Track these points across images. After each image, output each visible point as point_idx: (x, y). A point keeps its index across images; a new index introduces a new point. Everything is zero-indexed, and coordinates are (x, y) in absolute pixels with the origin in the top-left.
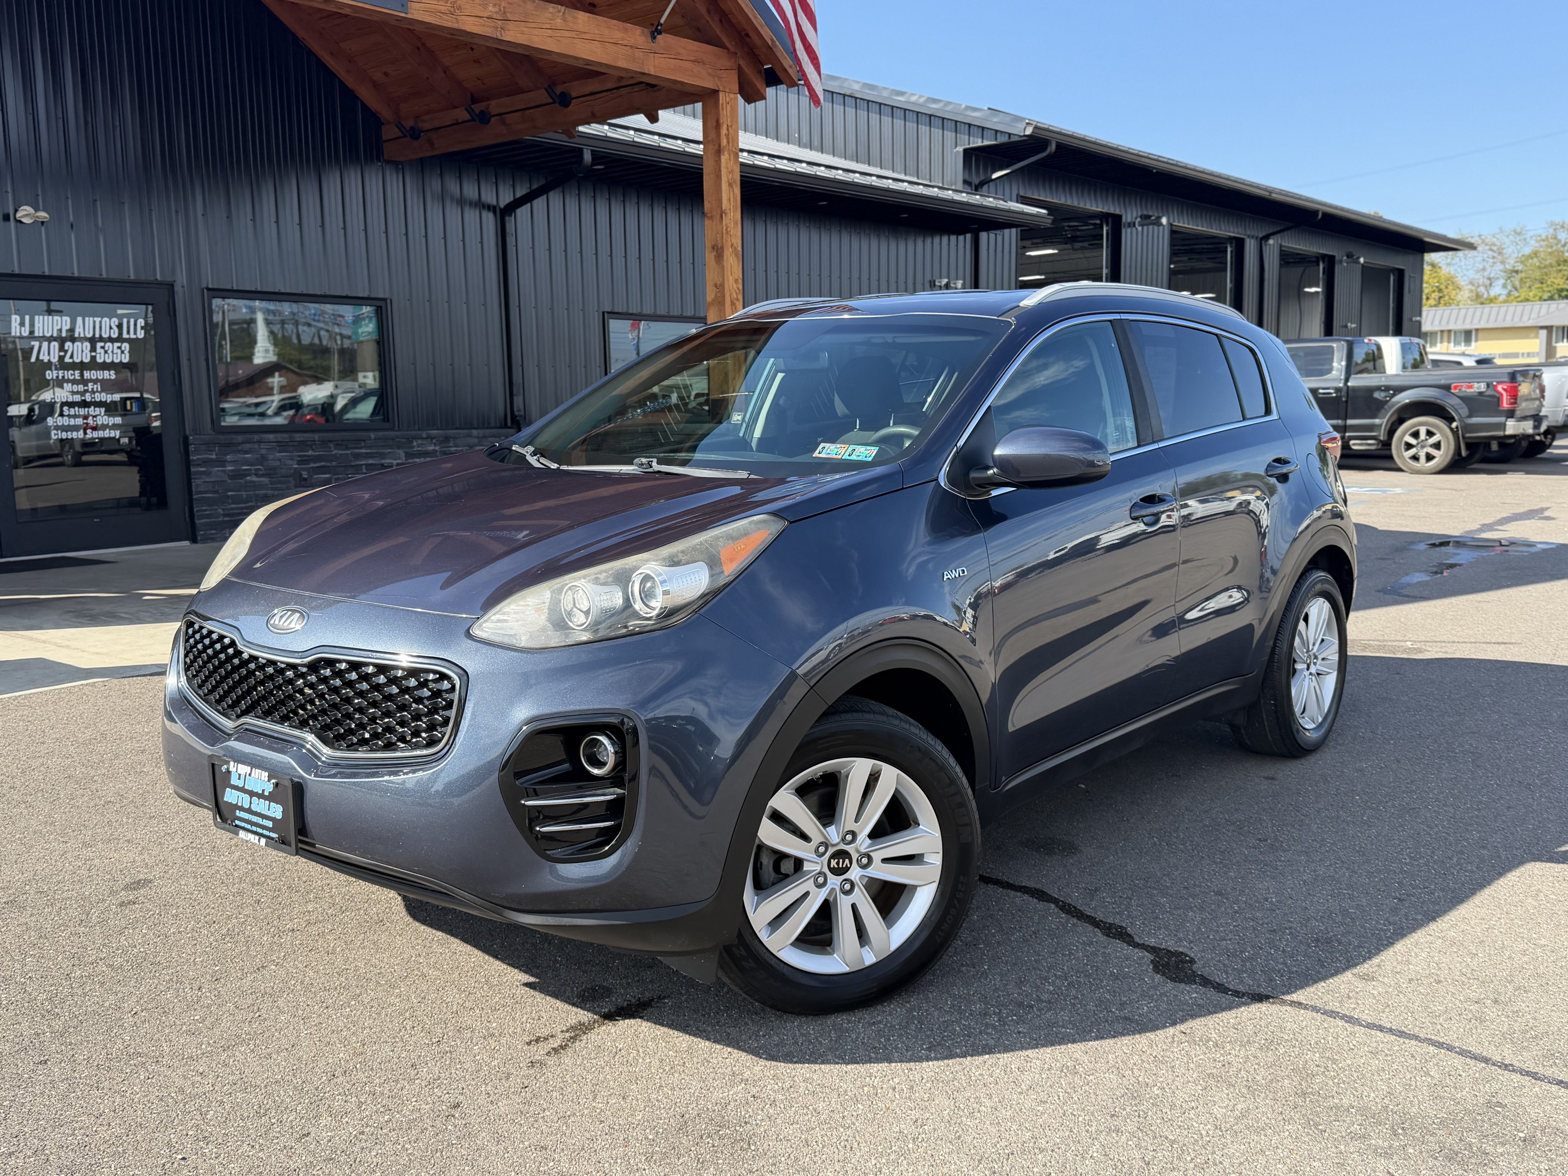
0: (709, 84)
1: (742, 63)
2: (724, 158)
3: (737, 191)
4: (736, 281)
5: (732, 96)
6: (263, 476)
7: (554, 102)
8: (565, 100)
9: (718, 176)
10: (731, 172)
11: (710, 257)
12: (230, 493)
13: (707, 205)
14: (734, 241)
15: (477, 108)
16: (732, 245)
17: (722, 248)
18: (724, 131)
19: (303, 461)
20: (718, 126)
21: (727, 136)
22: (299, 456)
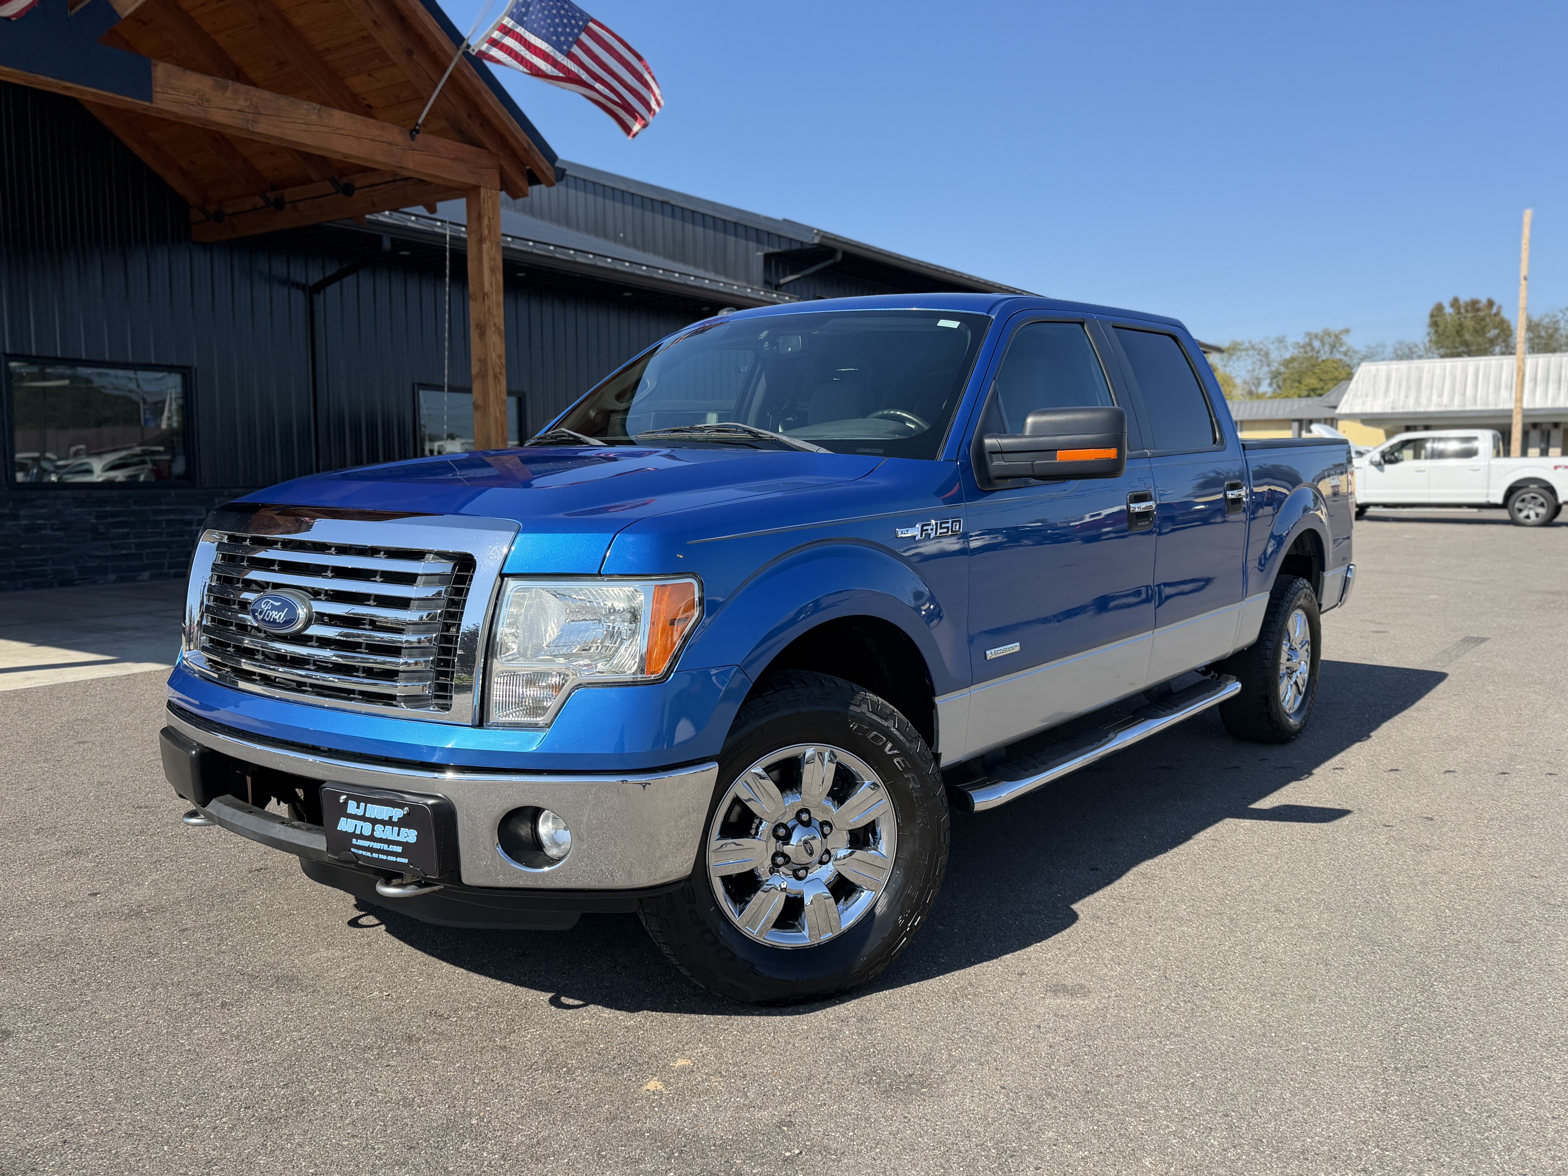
0: (471, 180)
1: (502, 162)
2: (486, 247)
3: (500, 277)
4: (499, 357)
5: (494, 192)
6: (58, 529)
7: (338, 192)
8: (348, 190)
9: (480, 262)
10: (494, 259)
11: (474, 334)
12: (23, 546)
13: (471, 288)
14: (497, 321)
15: (271, 196)
16: (495, 325)
17: (485, 327)
18: (485, 222)
19: (100, 516)
20: (480, 217)
21: (489, 227)
22: (97, 512)
